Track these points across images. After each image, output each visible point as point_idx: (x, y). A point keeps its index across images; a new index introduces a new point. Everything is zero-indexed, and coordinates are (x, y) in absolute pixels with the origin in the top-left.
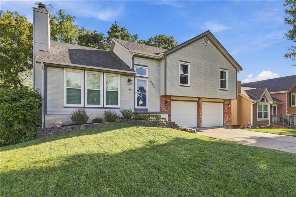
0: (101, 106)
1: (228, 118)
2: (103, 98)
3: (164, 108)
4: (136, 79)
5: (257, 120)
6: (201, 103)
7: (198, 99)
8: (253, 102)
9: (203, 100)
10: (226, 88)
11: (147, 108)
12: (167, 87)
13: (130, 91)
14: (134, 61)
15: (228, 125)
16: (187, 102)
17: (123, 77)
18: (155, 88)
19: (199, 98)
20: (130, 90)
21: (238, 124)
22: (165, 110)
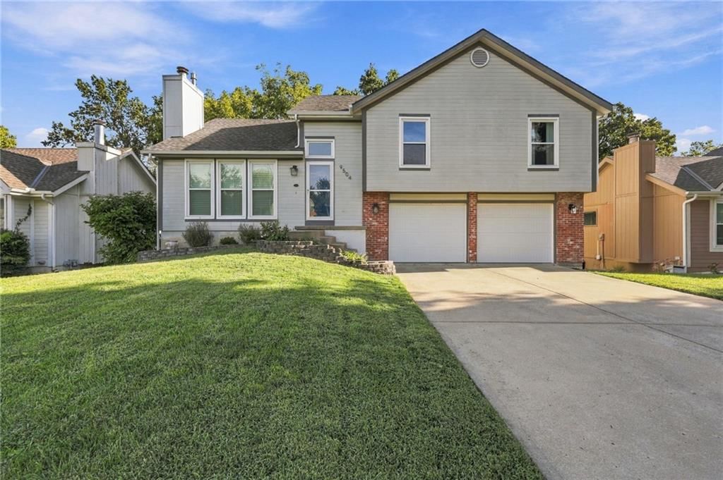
0: (243, 217)
1: (571, 243)
2: (247, 202)
3: (371, 219)
4: (309, 163)
5: (711, 251)
6: (476, 205)
7: (466, 195)
8: (688, 198)
9: (480, 198)
10: (553, 164)
11: (332, 219)
12: (368, 174)
13: (296, 188)
14: (305, 131)
15: (569, 259)
16: (444, 204)
17: (282, 163)
18: (350, 178)
19: (469, 194)
20: (296, 185)
21: (640, 260)
22: (373, 223)
